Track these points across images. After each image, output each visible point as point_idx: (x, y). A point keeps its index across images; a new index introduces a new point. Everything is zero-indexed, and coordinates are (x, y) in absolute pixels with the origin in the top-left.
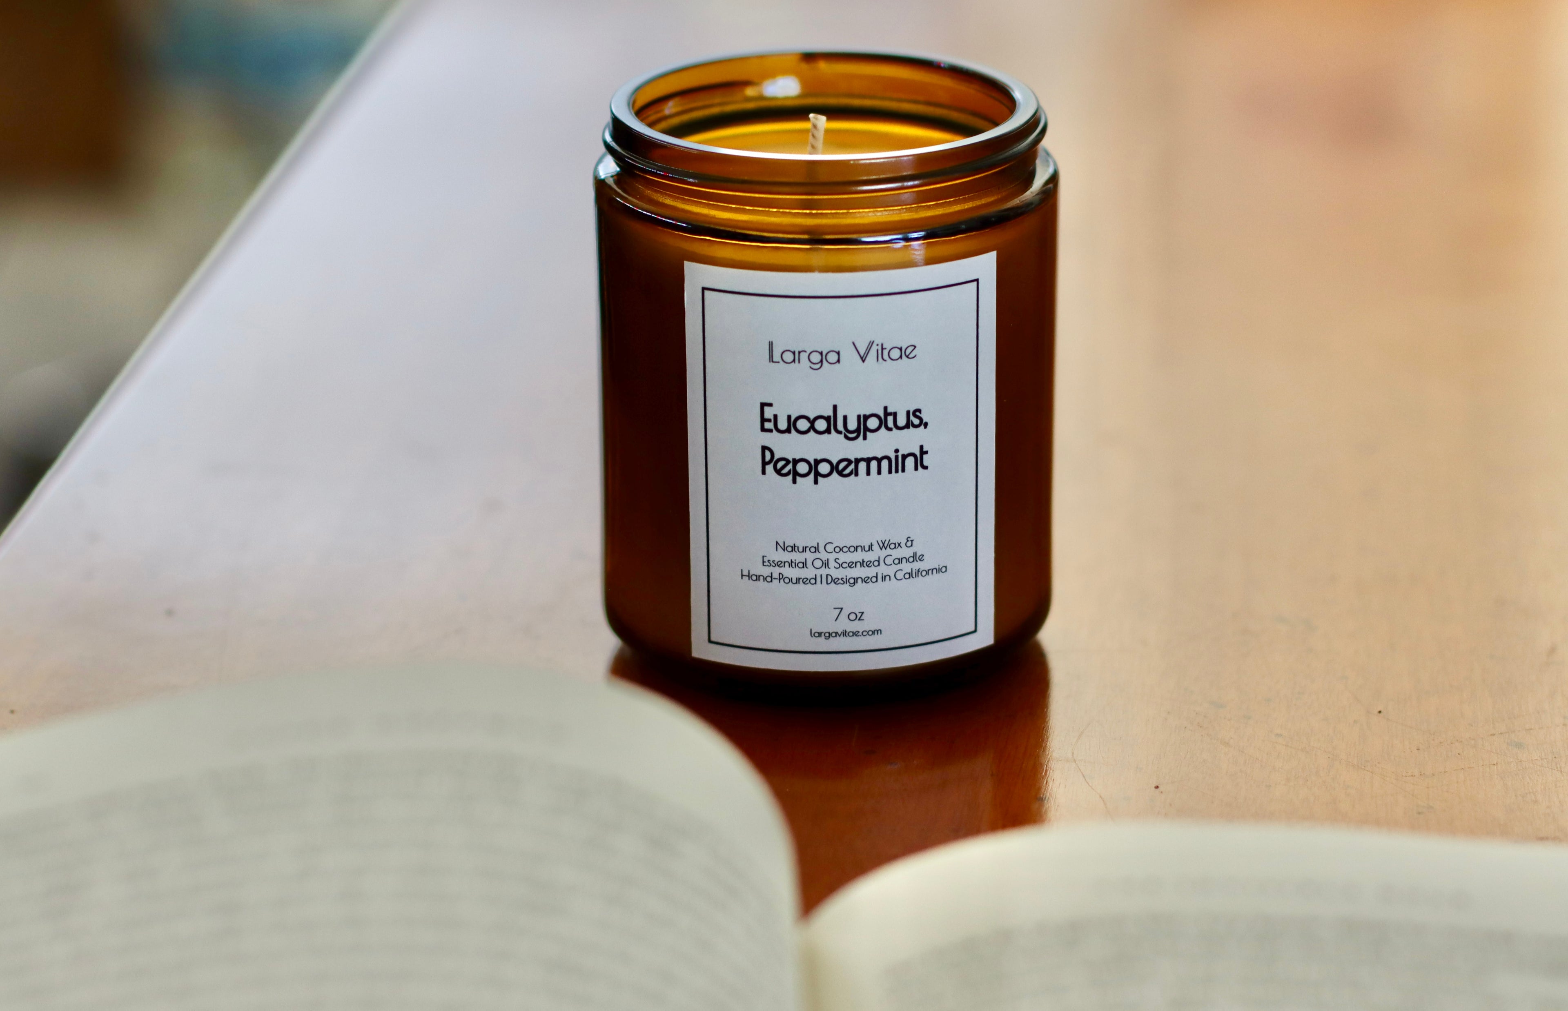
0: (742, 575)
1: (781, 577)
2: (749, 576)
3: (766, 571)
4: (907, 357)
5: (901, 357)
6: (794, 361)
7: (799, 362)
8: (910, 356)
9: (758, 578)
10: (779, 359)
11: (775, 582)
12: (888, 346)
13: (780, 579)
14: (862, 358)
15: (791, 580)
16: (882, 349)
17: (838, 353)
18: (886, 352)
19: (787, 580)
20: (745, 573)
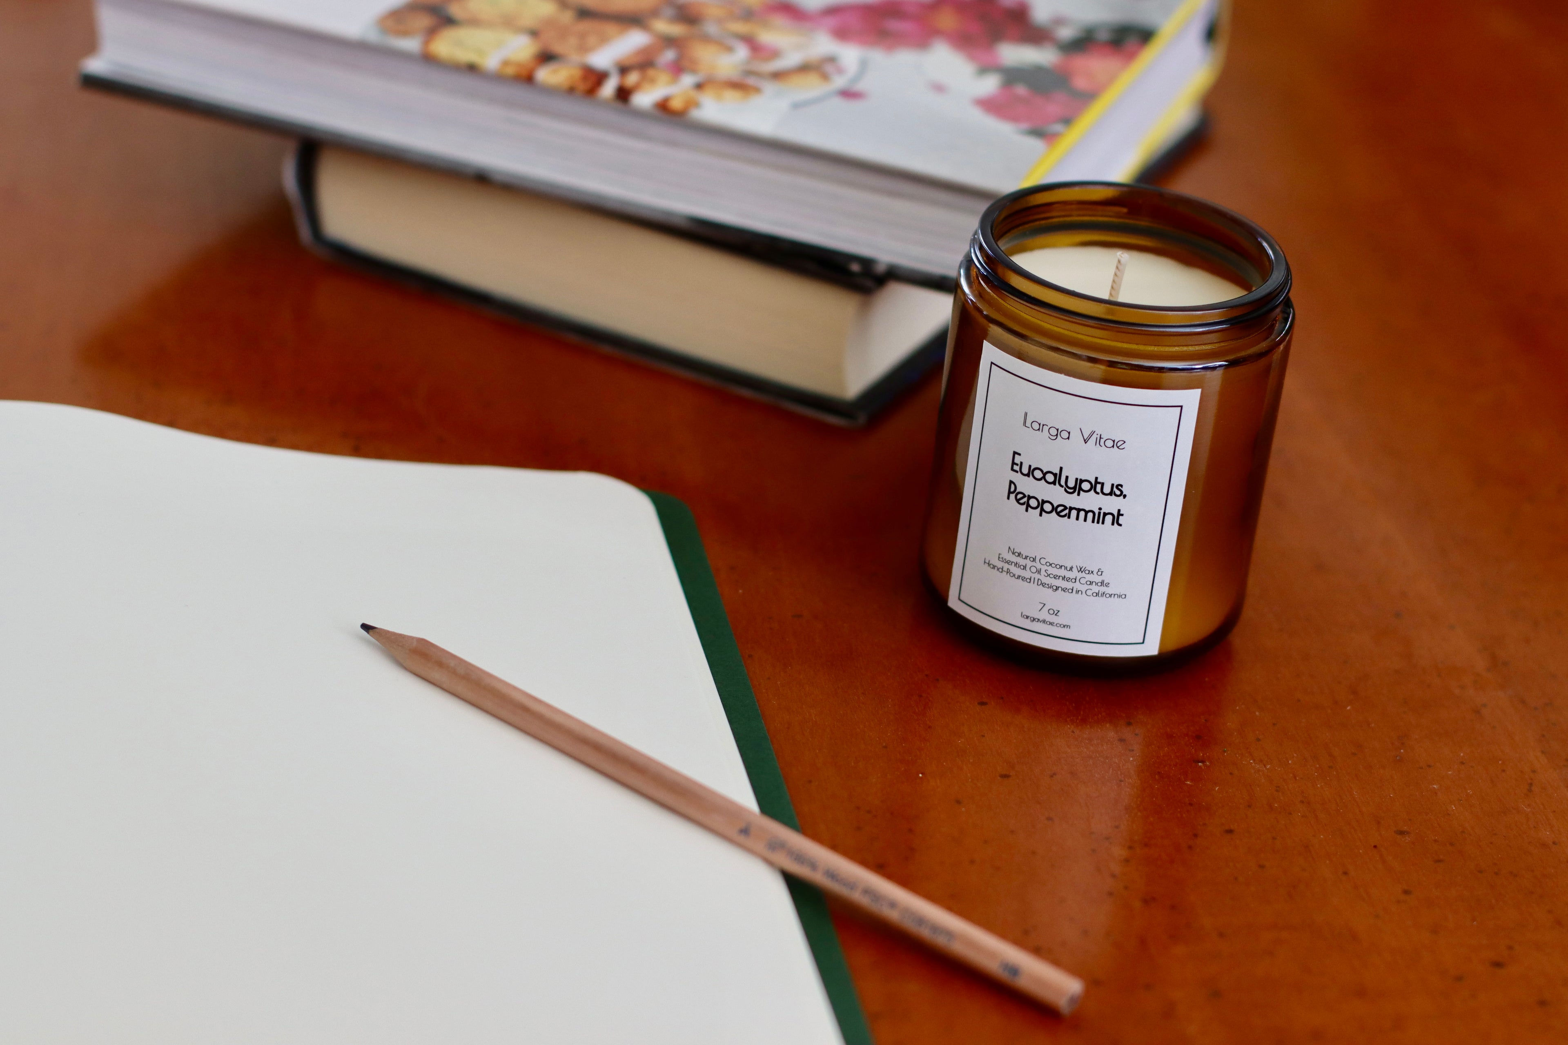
0: (985, 562)
1: (1008, 572)
2: (989, 564)
3: (1000, 564)
4: (1118, 447)
5: (1113, 446)
6: (1039, 429)
7: (1042, 431)
8: (1120, 447)
9: (994, 567)
10: (1030, 426)
11: (1005, 573)
12: (1105, 437)
13: (1007, 572)
14: (1085, 441)
15: (1014, 575)
16: (1100, 438)
17: (1069, 433)
18: (1102, 441)
19: (1012, 575)
20: (987, 561)
